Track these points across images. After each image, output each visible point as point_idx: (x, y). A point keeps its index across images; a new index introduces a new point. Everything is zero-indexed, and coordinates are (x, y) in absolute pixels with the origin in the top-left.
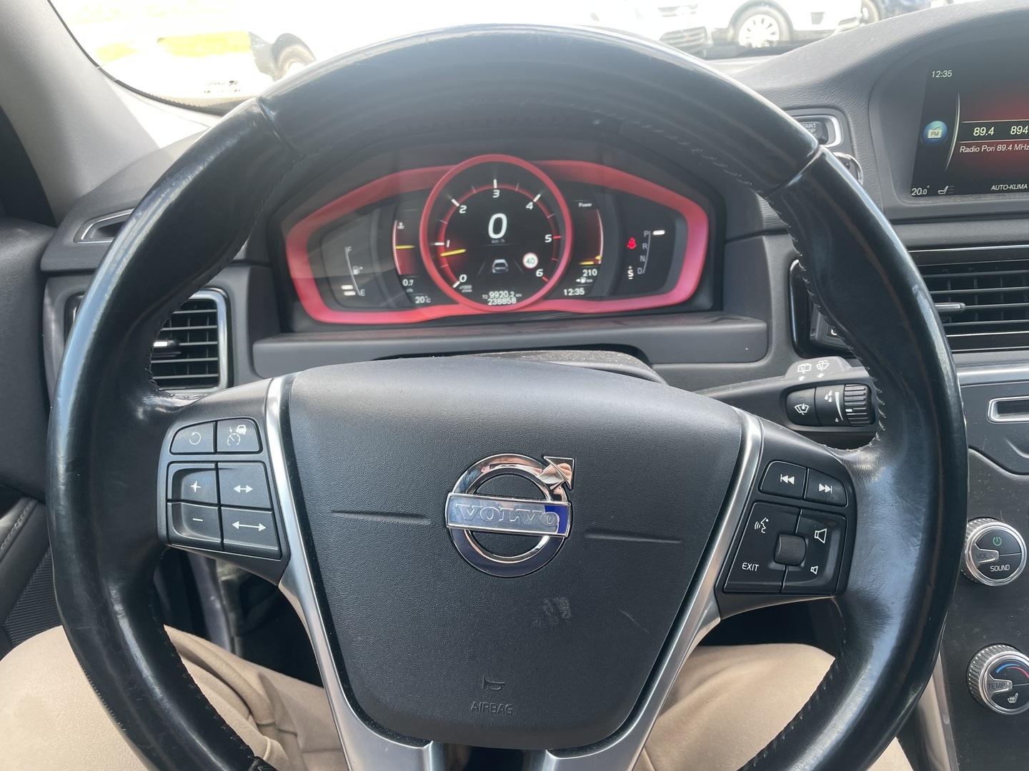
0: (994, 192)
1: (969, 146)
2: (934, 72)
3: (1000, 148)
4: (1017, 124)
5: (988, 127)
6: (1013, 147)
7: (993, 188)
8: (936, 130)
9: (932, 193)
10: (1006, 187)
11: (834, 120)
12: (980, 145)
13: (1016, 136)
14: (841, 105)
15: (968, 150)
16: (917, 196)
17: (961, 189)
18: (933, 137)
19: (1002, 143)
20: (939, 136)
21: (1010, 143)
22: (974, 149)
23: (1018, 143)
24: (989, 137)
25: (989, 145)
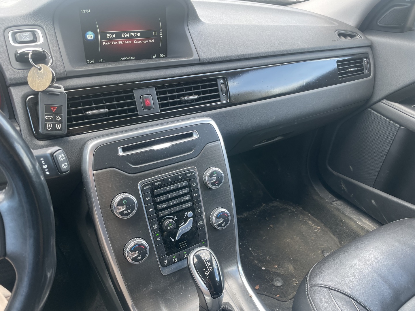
0: (122, 60)
1: (106, 42)
2: (82, 10)
3: (119, 42)
4: (124, 33)
5: (112, 34)
6: (125, 42)
7: (121, 59)
8: (90, 36)
9: (96, 62)
10: (126, 59)
11: (38, 31)
12: (111, 42)
13: (125, 38)
14: (41, 24)
15: (106, 44)
16: (90, 63)
17: (108, 60)
18: (90, 38)
19: (120, 41)
20: (92, 38)
21: (124, 40)
22: (109, 43)
23: (127, 40)
24: (114, 38)
25: (115, 41)
